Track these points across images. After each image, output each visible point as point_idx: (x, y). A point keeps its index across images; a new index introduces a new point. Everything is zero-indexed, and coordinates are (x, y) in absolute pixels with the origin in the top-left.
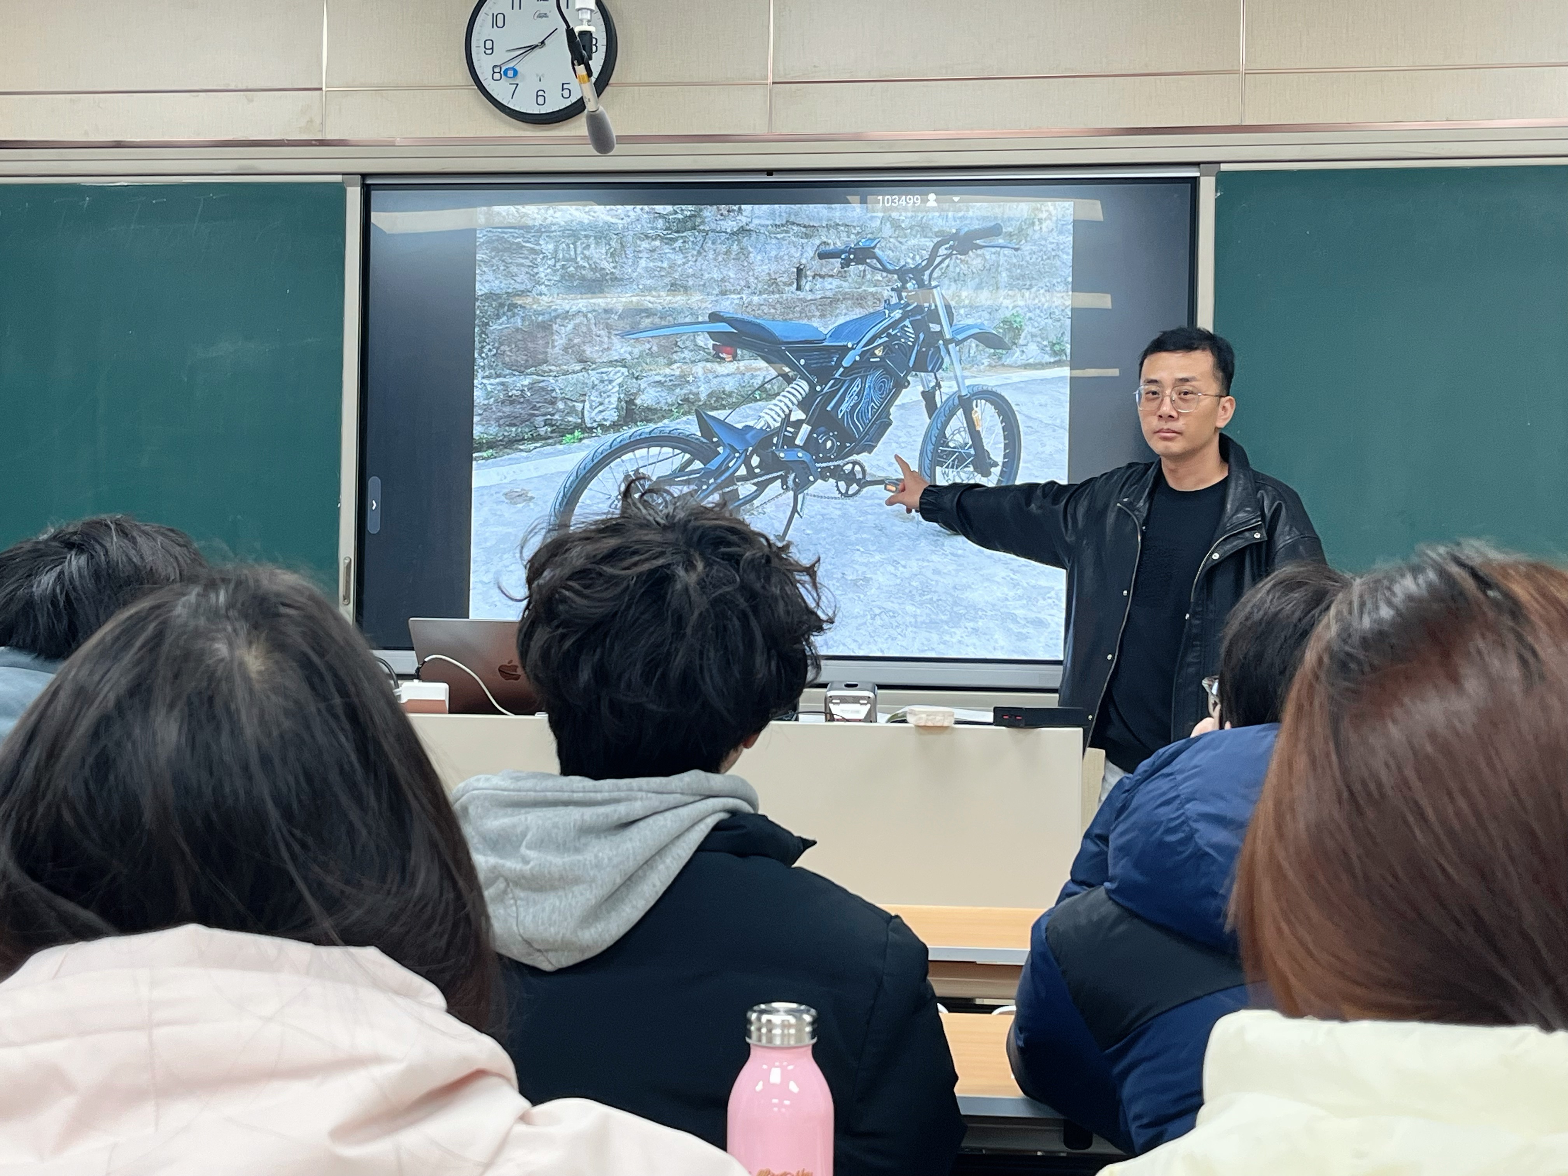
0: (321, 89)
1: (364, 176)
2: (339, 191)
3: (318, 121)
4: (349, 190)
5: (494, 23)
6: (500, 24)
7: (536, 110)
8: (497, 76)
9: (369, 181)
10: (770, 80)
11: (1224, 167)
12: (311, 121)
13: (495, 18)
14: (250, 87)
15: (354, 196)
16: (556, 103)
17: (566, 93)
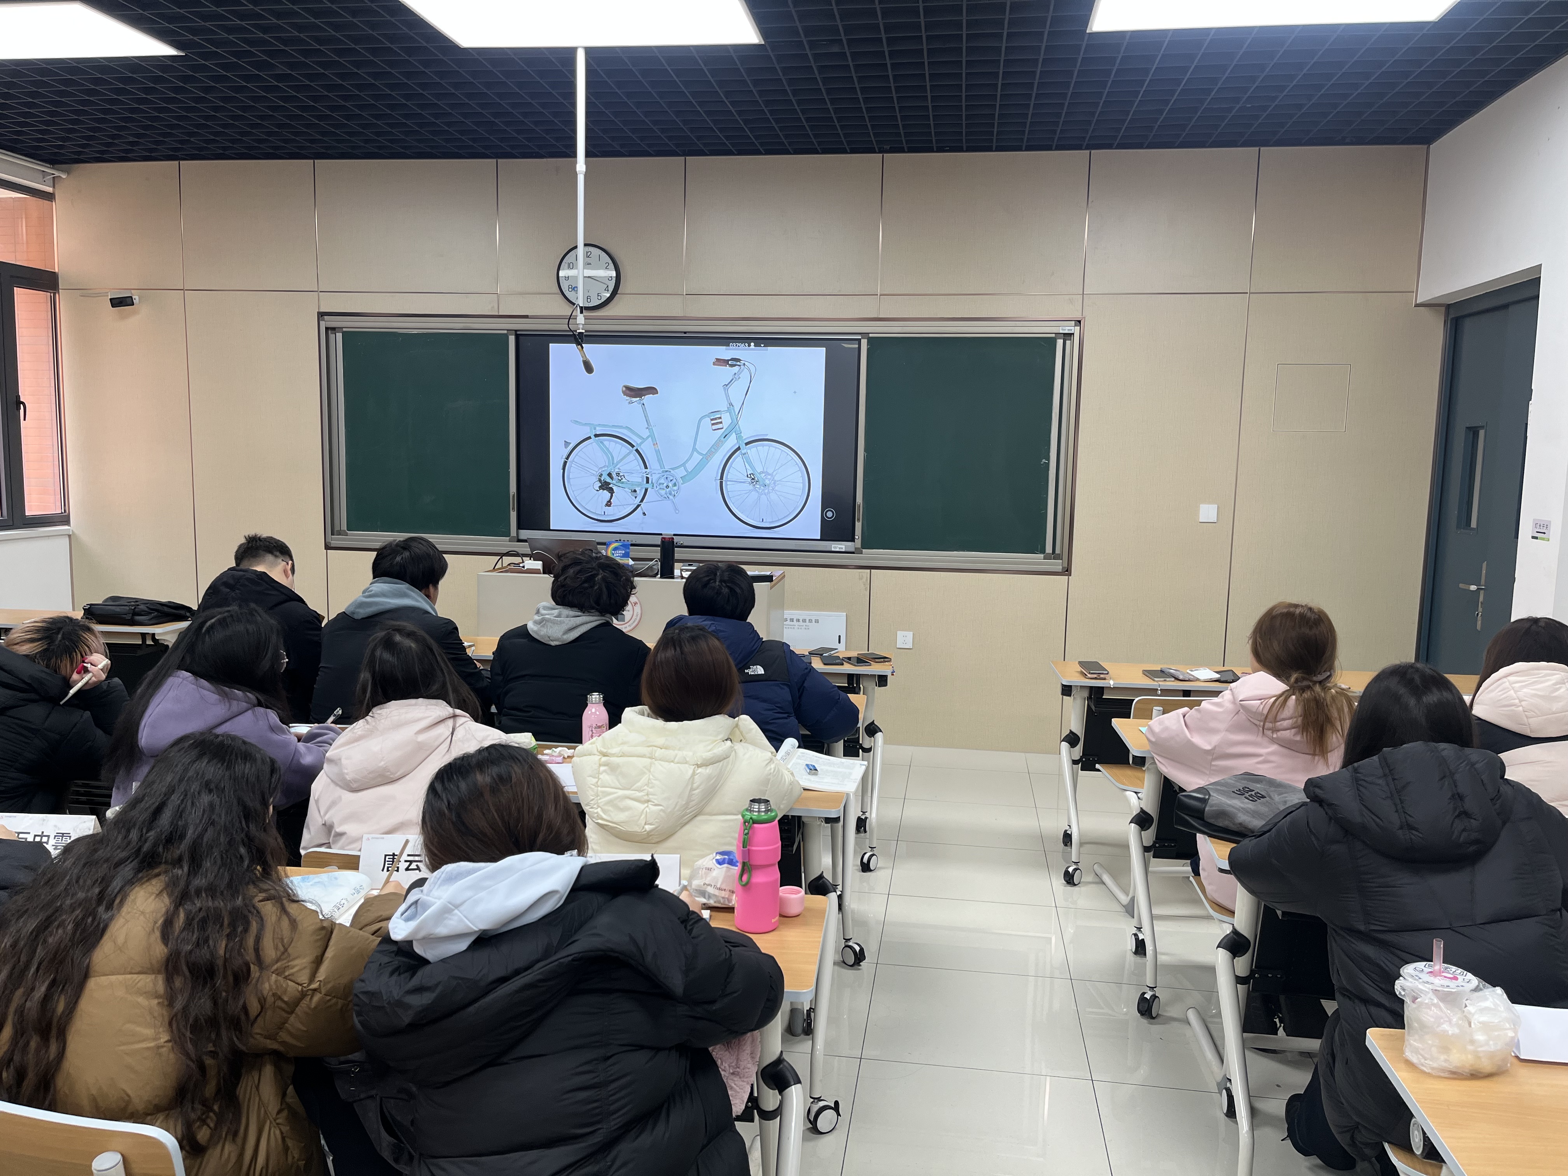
0: (497, 292)
1: (516, 331)
2: (506, 337)
3: (496, 306)
4: (510, 337)
5: (568, 268)
6: (571, 267)
7: (587, 305)
8: (570, 290)
9: (518, 333)
10: (685, 294)
11: (871, 335)
12: (493, 307)
13: (569, 265)
14: (467, 292)
15: (512, 339)
16: (595, 302)
17: (599, 298)
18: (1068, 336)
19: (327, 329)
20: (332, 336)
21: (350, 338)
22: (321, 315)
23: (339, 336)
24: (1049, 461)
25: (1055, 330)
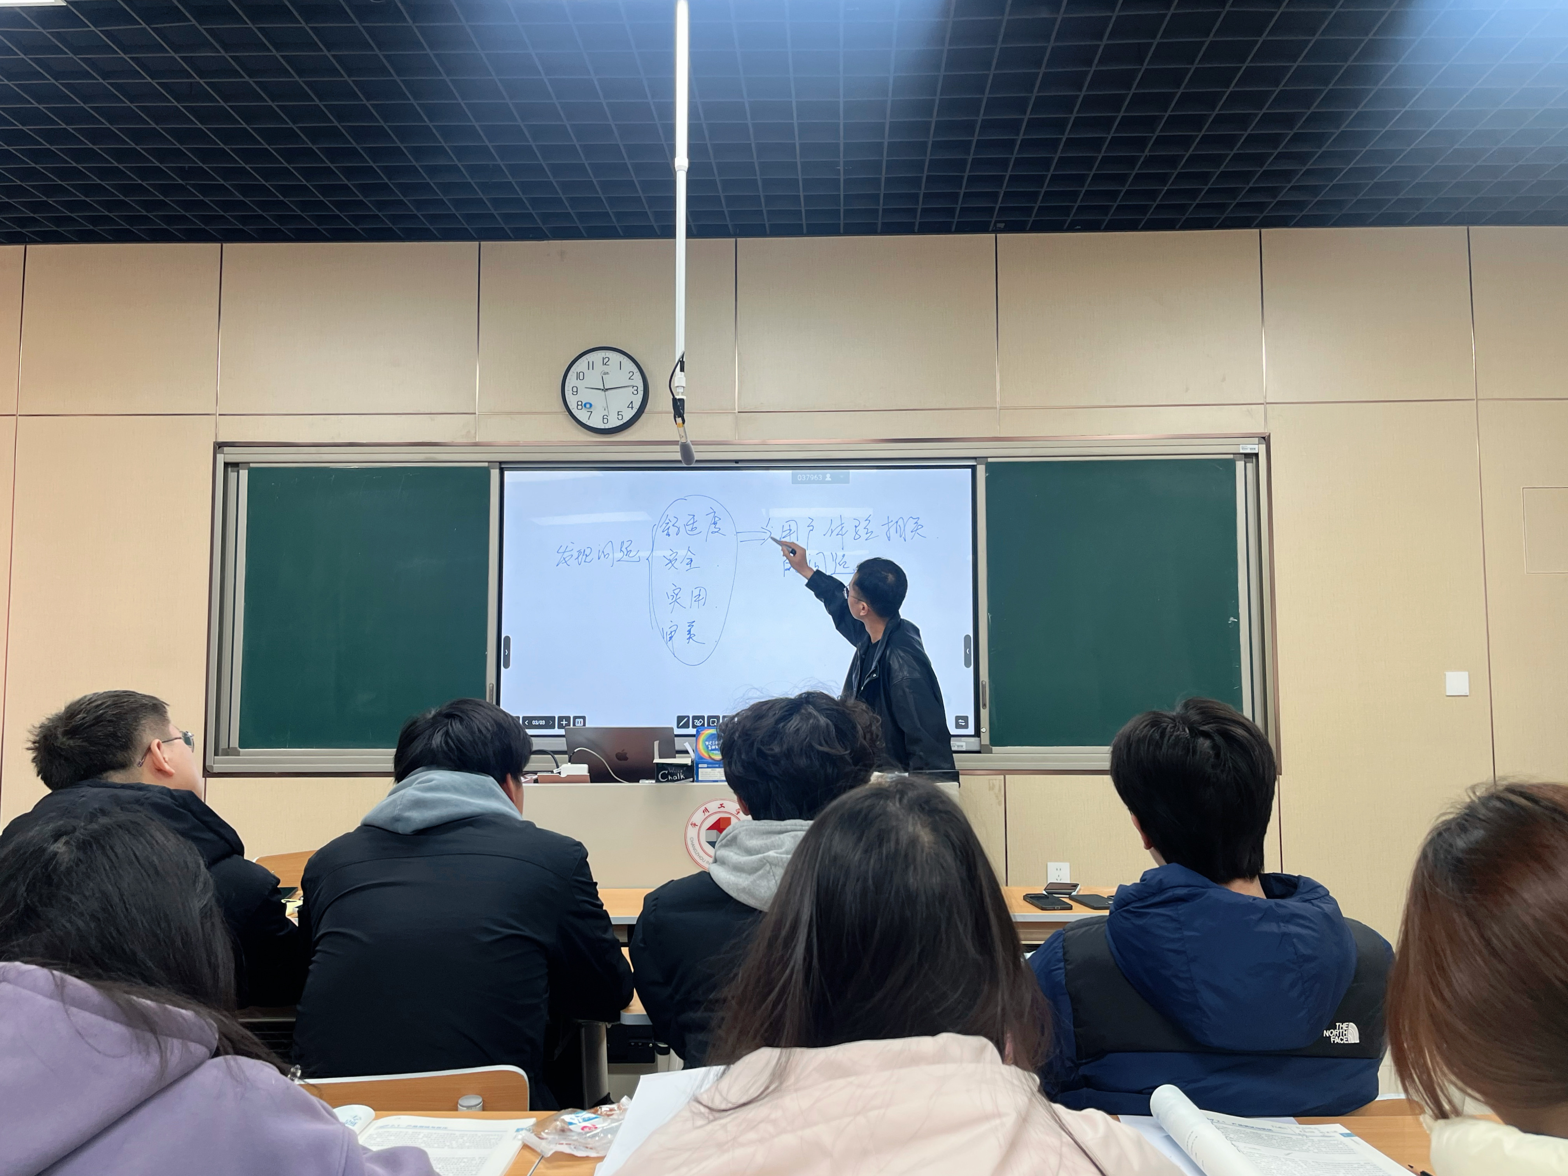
0: (475, 414)
1: (501, 463)
2: (486, 472)
3: (473, 432)
4: (492, 470)
5: (578, 377)
6: (581, 377)
7: (602, 426)
8: (580, 407)
9: (503, 466)
10: (737, 411)
11: (990, 460)
12: (469, 432)
13: (578, 375)
14: (433, 412)
15: (495, 474)
16: (614, 422)
17: (620, 417)
18: (1252, 457)
19: (227, 465)
20: (232, 475)
21: (258, 476)
22: (219, 446)
23: (244, 474)
24: (1238, 619)
25: (1233, 449)
